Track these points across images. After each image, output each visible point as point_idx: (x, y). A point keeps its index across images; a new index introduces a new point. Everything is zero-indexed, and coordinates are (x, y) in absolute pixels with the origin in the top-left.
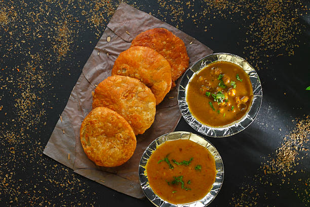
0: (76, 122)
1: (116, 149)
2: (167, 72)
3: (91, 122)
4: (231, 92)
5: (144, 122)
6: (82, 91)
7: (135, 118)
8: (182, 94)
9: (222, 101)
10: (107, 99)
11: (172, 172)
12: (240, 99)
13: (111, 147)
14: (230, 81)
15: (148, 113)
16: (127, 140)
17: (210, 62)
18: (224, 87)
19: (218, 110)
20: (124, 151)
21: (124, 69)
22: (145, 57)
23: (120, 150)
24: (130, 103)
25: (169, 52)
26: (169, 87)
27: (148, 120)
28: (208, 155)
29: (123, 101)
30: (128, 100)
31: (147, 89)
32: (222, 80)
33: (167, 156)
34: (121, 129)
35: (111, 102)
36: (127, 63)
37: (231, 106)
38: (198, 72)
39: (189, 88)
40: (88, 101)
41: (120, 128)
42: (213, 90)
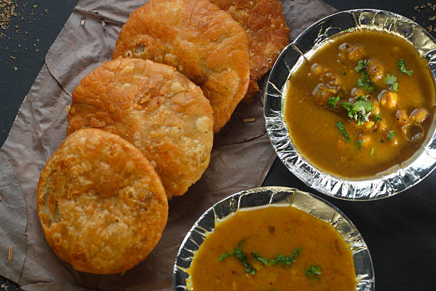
0: (29, 175)
1: (122, 224)
2: (240, 48)
3: (63, 165)
4: (388, 99)
5: (186, 163)
6: (45, 106)
7: (166, 153)
8: (275, 104)
9: (367, 119)
10: (100, 113)
11: (252, 282)
12: (408, 114)
13: (109, 222)
14: (385, 76)
15: (195, 141)
16: (145, 201)
17: (339, 31)
18: (370, 89)
19: (358, 140)
20: (140, 229)
21: (141, 46)
22: (189, 14)
23: (129, 226)
24: (154, 119)
25: (244, 13)
26: (244, 84)
27: (194, 158)
28: (336, 242)
29: (137, 115)
30: (148, 112)
31: (193, 86)
32: (366, 74)
33: (241, 243)
34: (132, 177)
35: (109, 120)
36: (147, 31)
37: (387, 131)
38: (310, 55)
39: (290, 91)
40: (57, 128)
41: (130, 174)
42: (345, 95)
